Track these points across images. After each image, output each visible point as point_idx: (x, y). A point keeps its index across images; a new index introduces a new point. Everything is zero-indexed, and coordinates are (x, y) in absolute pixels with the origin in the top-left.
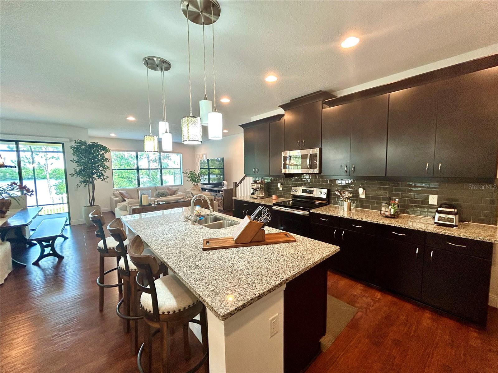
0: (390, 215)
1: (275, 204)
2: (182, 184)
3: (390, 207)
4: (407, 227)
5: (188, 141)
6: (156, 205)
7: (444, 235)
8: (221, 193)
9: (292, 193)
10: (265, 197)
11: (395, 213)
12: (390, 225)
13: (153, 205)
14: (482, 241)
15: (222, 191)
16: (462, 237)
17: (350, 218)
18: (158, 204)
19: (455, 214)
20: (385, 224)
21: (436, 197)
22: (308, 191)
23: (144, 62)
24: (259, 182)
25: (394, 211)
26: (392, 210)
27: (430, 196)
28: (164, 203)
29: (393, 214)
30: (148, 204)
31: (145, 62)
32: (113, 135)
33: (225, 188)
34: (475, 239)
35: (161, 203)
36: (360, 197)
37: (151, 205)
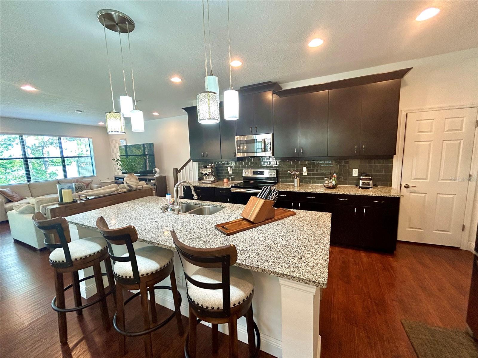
0: (332, 186)
1: (232, 187)
2: (95, 174)
3: (331, 180)
4: (348, 194)
5: (207, 120)
6: (82, 201)
7: (372, 196)
8: (152, 181)
9: (244, 175)
10: (215, 181)
11: (335, 184)
12: (336, 193)
13: (78, 202)
14: (394, 197)
15: (153, 180)
16: (383, 196)
17: (305, 192)
18: (88, 200)
19: (370, 180)
20: (333, 193)
21: (357, 170)
22: (259, 172)
23: (98, 16)
24: (209, 166)
25: (335, 183)
26: (334, 182)
27: (353, 169)
28: (94, 197)
29: (334, 185)
30: (72, 201)
31: (100, 16)
33: (157, 175)
34: (390, 196)
35: (90, 198)
36: (304, 174)
37: (77, 201)
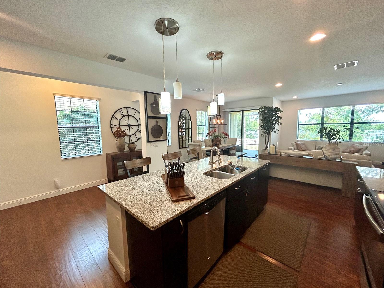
32: (295, 97)
